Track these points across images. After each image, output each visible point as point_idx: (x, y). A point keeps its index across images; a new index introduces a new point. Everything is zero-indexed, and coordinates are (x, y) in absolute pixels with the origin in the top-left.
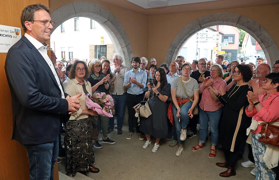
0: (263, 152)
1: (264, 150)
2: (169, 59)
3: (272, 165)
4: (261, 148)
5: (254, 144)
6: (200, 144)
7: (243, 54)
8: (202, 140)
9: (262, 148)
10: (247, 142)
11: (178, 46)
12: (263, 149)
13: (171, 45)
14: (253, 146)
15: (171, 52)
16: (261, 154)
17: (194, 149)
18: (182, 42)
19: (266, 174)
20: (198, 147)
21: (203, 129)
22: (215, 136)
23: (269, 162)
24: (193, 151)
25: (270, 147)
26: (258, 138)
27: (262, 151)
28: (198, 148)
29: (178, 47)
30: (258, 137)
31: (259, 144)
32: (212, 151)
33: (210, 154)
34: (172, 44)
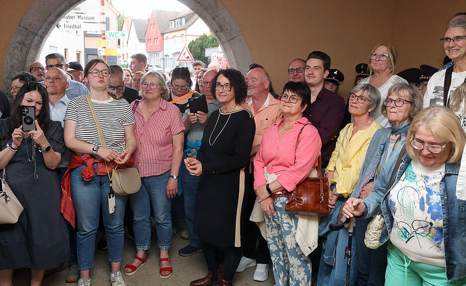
0: (293, 229)
1: (294, 225)
2: (17, 63)
3: (310, 248)
4: (288, 223)
5: (271, 219)
6: (141, 254)
7: (123, 59)
8: (143, 244)
9: (290, 222)
10: (250, 220)
11: (42, 30)
12: (292, 223)
13: (20, 25)
14: (270, 224)
15: (22, 43)
16: (289, 232)
17: (130, 270)
18: (50, 20)
19: (299, 266)
20: (137, 261)
21: (143, 220)
22: (168, 228)
23: (305, 244)
24: (130, 274)
25: (303, 216)
26: (280, 206)
27: (290, 227)
28: (138, 265)
29: (40, 33)
30: (281, 203)
31: (283, 216)
32: (164, 262)
33: (162, 270)
34: (22, 25)
